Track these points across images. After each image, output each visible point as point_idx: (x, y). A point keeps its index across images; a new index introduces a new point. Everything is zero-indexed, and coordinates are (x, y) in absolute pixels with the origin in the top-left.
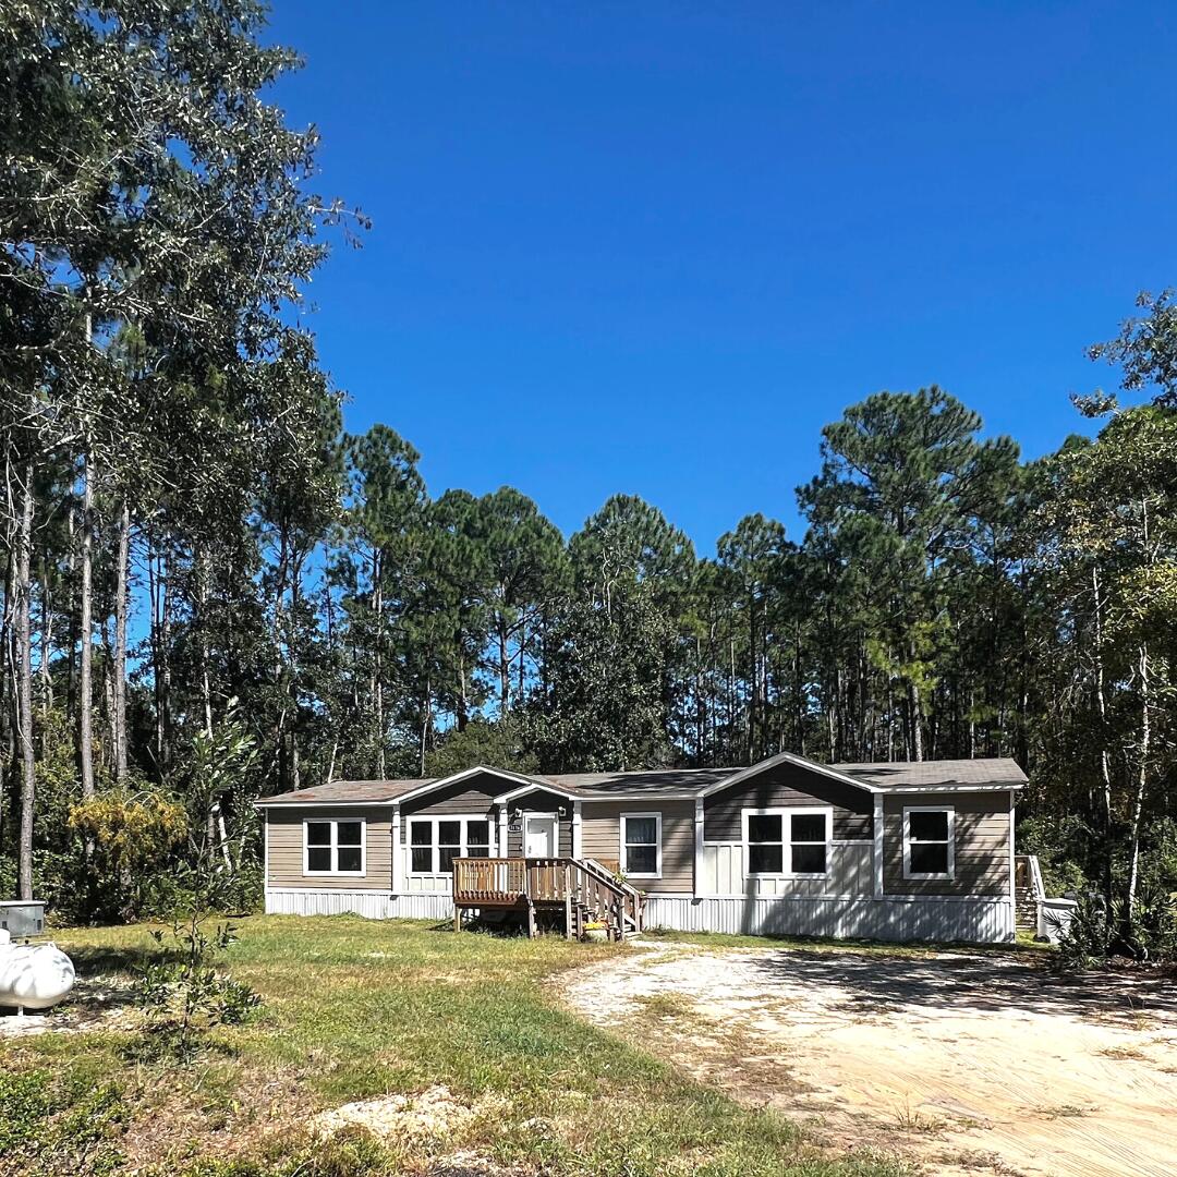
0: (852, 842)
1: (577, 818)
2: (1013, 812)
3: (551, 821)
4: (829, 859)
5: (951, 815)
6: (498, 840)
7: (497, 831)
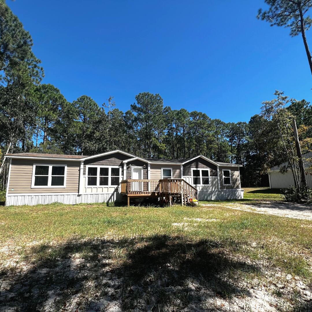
0: (214, 177)
1: (149, 168)
2: (239, 171)
3: (141, 169)
4: (209, 180)
5: (230, 171)
6: (123, 174)
7: (123, 171)
